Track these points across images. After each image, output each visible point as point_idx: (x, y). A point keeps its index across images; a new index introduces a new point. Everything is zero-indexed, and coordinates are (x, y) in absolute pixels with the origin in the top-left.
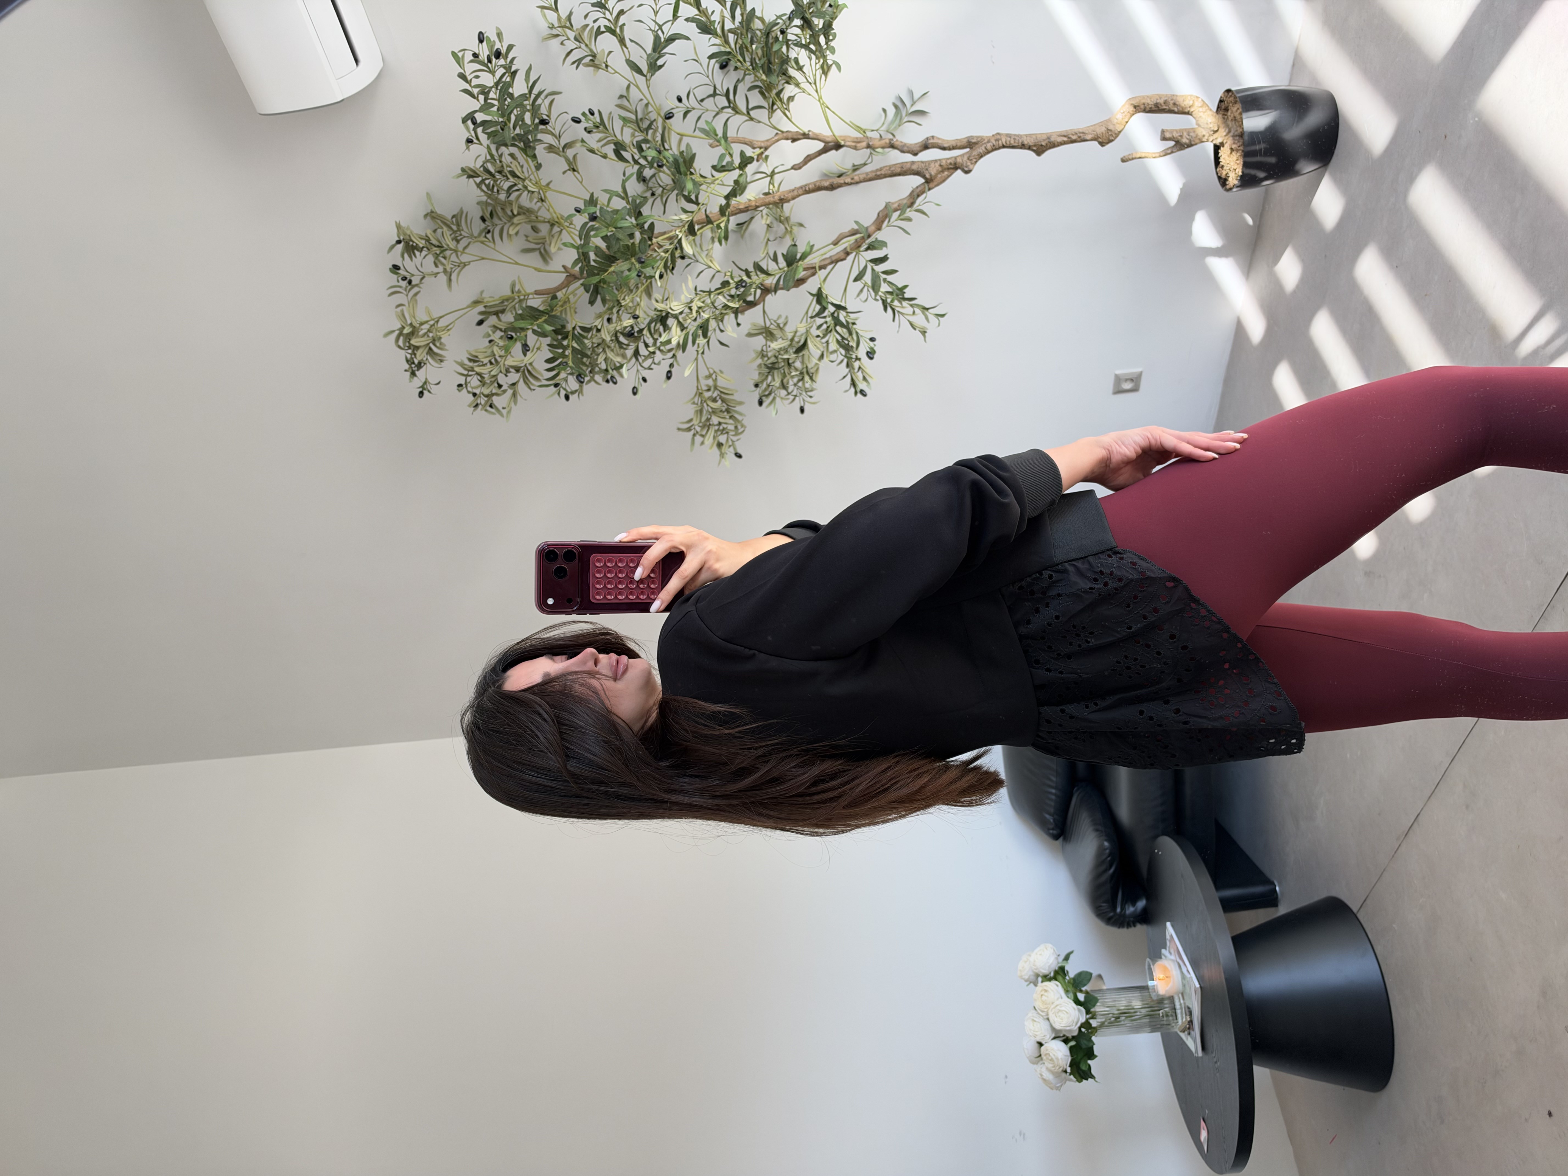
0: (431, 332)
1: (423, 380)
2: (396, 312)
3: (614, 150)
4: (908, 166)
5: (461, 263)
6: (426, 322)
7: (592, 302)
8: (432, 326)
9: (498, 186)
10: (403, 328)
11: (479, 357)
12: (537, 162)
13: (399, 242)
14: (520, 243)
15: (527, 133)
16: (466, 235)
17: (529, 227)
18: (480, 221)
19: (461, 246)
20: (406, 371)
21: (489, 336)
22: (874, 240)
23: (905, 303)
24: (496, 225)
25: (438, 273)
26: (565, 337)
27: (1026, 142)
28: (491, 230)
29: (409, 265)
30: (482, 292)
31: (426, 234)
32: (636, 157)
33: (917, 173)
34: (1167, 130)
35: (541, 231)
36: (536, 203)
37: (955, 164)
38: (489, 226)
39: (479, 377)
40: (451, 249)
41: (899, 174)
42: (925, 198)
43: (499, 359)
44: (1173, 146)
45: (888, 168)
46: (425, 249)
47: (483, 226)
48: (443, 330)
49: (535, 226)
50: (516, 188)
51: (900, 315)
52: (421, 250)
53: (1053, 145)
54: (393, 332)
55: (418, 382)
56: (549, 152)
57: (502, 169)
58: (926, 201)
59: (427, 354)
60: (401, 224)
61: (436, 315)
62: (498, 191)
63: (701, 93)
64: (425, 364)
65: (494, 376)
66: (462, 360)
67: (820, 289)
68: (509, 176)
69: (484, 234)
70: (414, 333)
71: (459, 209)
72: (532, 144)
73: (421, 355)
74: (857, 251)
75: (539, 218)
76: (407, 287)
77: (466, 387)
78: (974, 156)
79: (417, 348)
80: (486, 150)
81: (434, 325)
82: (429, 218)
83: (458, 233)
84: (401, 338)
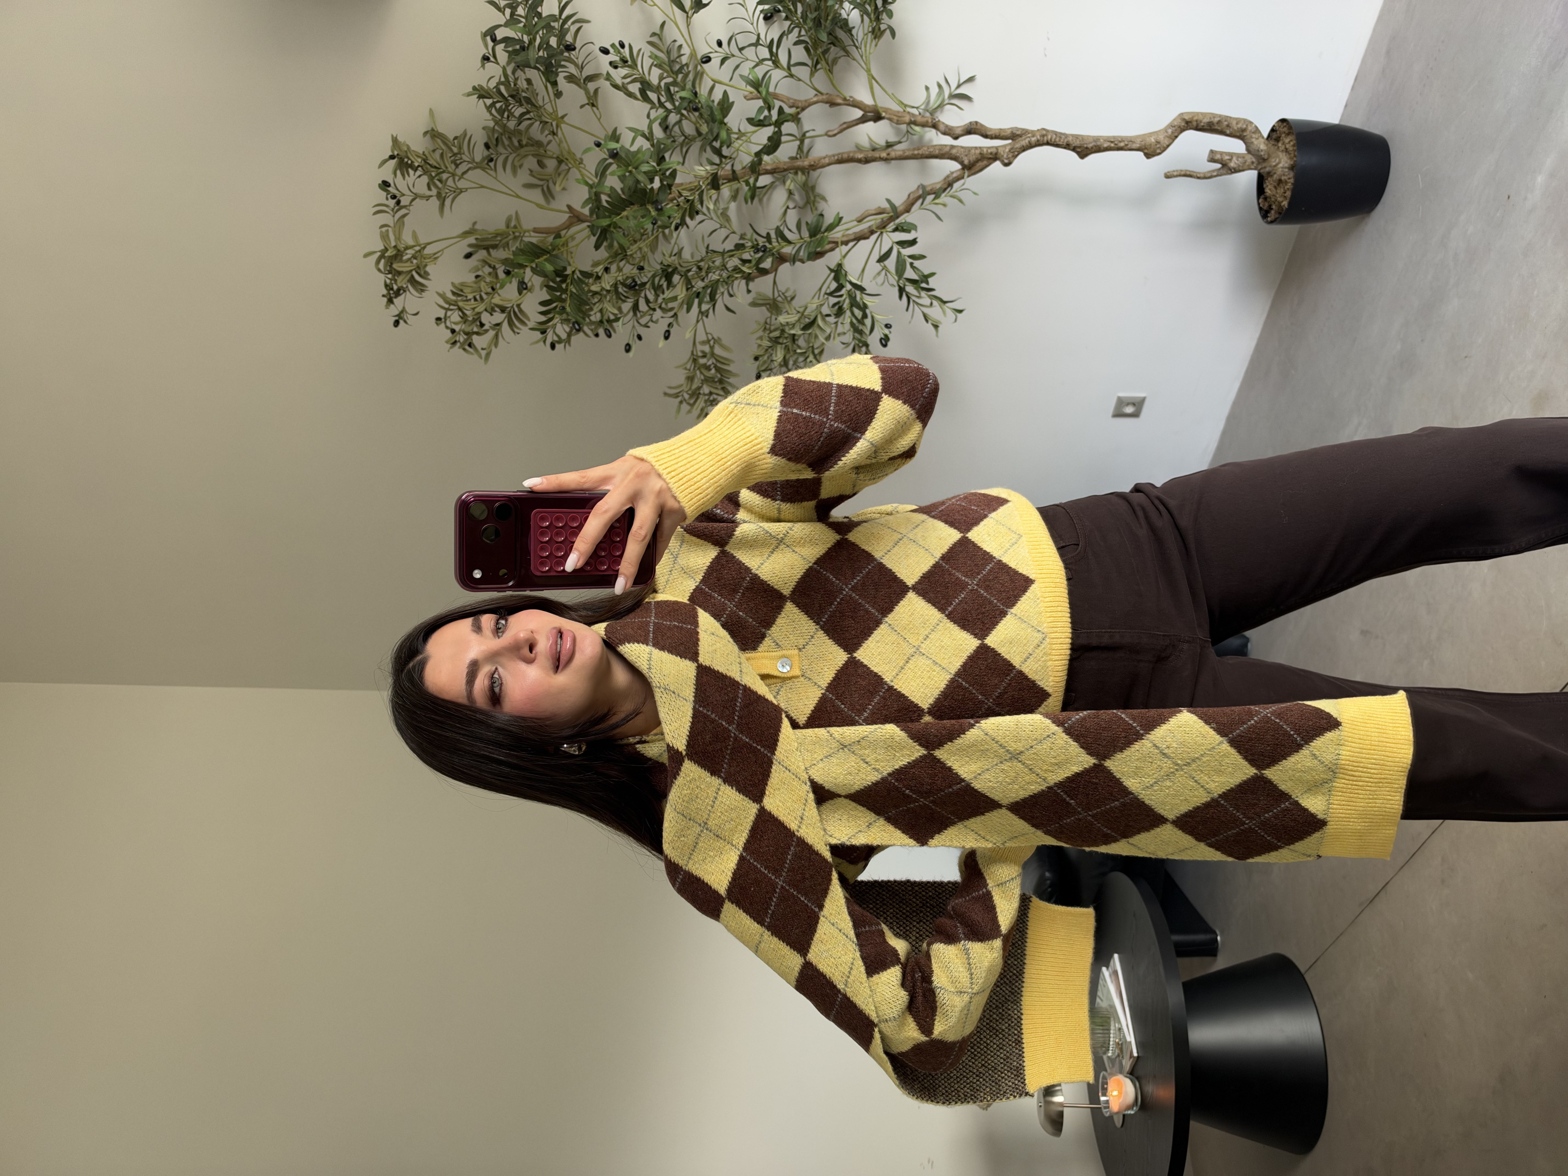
0: (415, 258)
1: (400, 309)
2: (381, 232)
3: (640, 88)
4: (947, 149)
5: (458, 188)
6: (412, 247)
7: (597, 247)
8: (417, 252)
9: (509, 111)
10: (386, 250)
11: (465, 291)
12: (557, 90)
13: (392, 157)
14: (524, 176)
15: (550, 56)
16: (467, 159)
17: (535, 160)
18: (483, 147)
19: (459, 171)
20: (383, 296)
21: (478, 270)
22: (903, 221)
23: (923, 294)
24: (501, 154)
25: (431, 196)
26: (563, 281)
27: (1072, 143)
28: (495, 159)
29: (401, 183)
30: (475, 223)
31: (424, 152)
32: (663, 99)
33: (955, 158)
34: (1216, 151)
35: (546, 167)
36: (546, 136)
37: (996, 154)
38: (492, 154)
39: (460, 313)
40: (449, 172)
41: (936, 157)
42: (963, 184)
43: (485, 297)
44: (1220, 169)
45: (926, 149)
46: (420, 169)
47: (486, 153)
48: (430, 258)
49: (541, 161)
50: (528, 116)
51: (916, 306)
52: (416, 170)
53: (1099, 149)
54: (375, 252)
55: (394, 310)
56: (569, 82)
57: (514, 93)
58: (963, 187)
59: (408, 281)
60: (398, 138)
61: (423, 240)
62: (508, 117)
63: (742, 41)
64: (405, 291)
65: (479, 313)
66: (444, 293)
67: (840, 266)
68: (523, 102)
69: (486, 162)
70: (398, 255)
71: (463, 130)
72: (554, 69)
73: (402, 281)
74: (883, 230)
75: (548, 152)
76: (395, 207)
77: (445, 322)
78: (1017, 148)
79: (399, 273)
80: (500, 71)
81: (420, 251)
82: (428, 135)
83: (459, 156)
84: (383, 261)
